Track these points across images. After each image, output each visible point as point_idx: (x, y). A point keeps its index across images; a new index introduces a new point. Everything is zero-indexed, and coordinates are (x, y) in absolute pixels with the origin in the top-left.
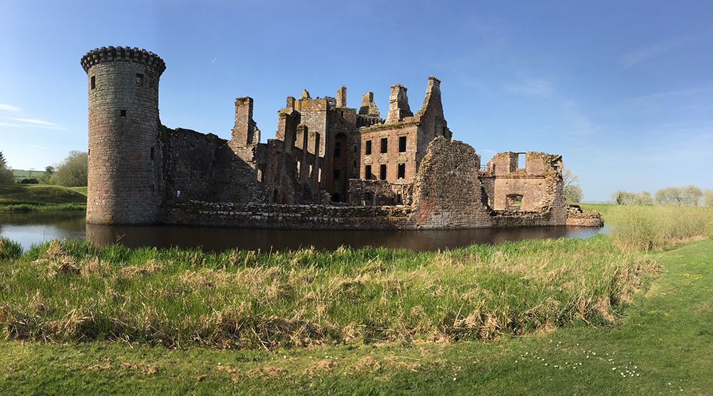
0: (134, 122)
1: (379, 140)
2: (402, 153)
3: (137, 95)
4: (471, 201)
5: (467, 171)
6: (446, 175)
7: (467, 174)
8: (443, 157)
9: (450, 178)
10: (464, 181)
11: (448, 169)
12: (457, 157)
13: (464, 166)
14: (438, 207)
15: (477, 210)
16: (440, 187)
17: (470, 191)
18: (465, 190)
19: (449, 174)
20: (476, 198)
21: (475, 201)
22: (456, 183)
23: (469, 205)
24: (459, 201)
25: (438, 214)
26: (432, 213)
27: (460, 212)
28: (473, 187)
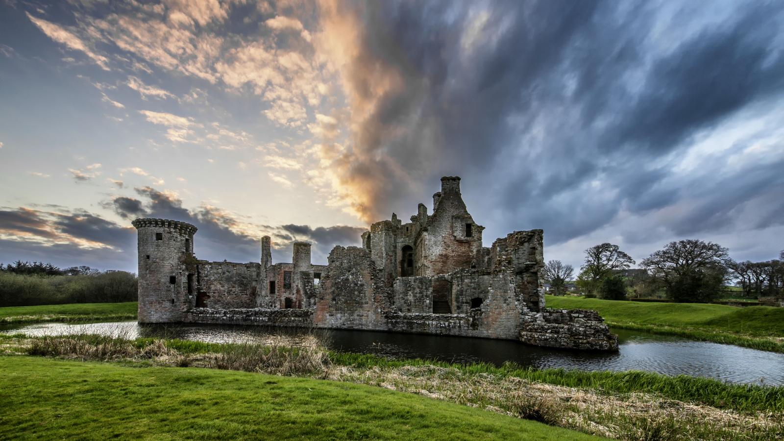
4: (362, 303)
5: (360, 274)
6: (339, 280)
7: (359, 277)
8: (338, 264)
9: (343, 283)
10: (356, 284)
11: (342, 274)
12: (350, 262)
13: (357, 269)
14: (332, 309)
15: (370, 313)
16: (333, 292)
17: (362, 293)
18: (356, 293)
19: (343, 279)
20: (367, 300)
21: (367, 303)
22: (348, 286)
23: (361, 307)
24: (350, 303)
25: (332, 315)
26: (327, 315)
27: (352, 314)
28: (365, 289)
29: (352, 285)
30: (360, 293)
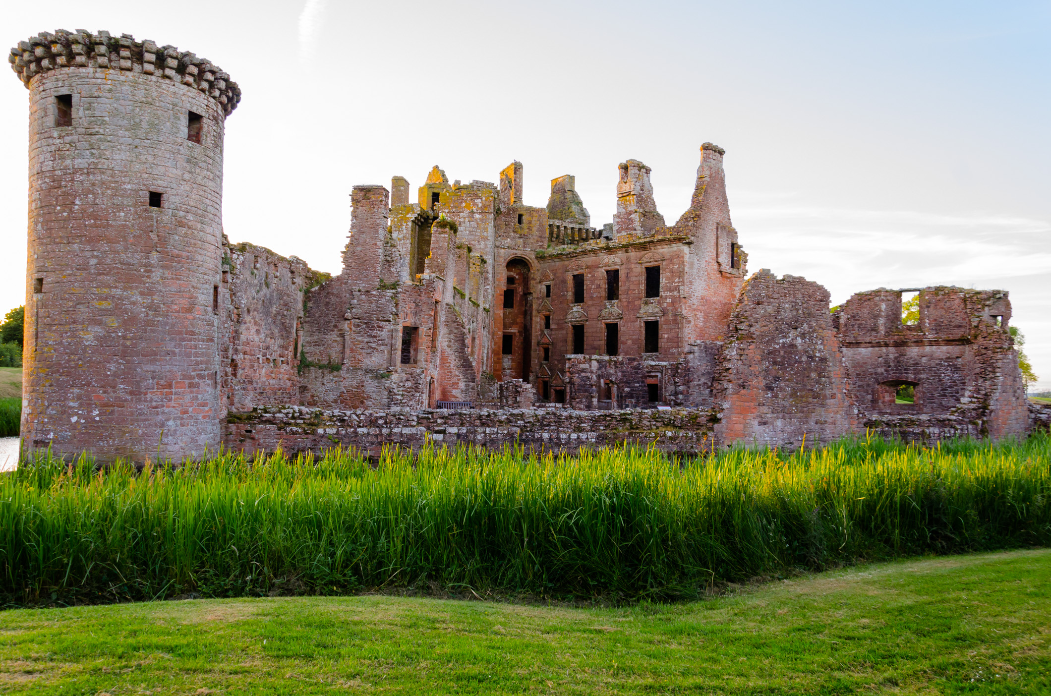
0: (181, 224)
1: (601, 273)
2: (652, 300)
3: (189, 161)
4: (825, 396)
5: (817, 337)
6: (777, 347)
7: (816, 343)
8: (770, 309)
9: (785, 352)
10: (812, 357)
11: (781, 332)
12: (797, 310)
13: (810, 326)
14: (764, 409)
15: (839, 416)
16: (767, 370)
17: (824, 376)
18: (813, 375)
19: (784, 344)
20: (835, 391)
21: (833, 396)
22: (796, 361)
23: (823, 405)
24: (802, 397)
25: (765, 423)
26: (756, 423)
27: (805, 420)
28: (830, 369)
29: (804, 359)
30: (820, 375)
